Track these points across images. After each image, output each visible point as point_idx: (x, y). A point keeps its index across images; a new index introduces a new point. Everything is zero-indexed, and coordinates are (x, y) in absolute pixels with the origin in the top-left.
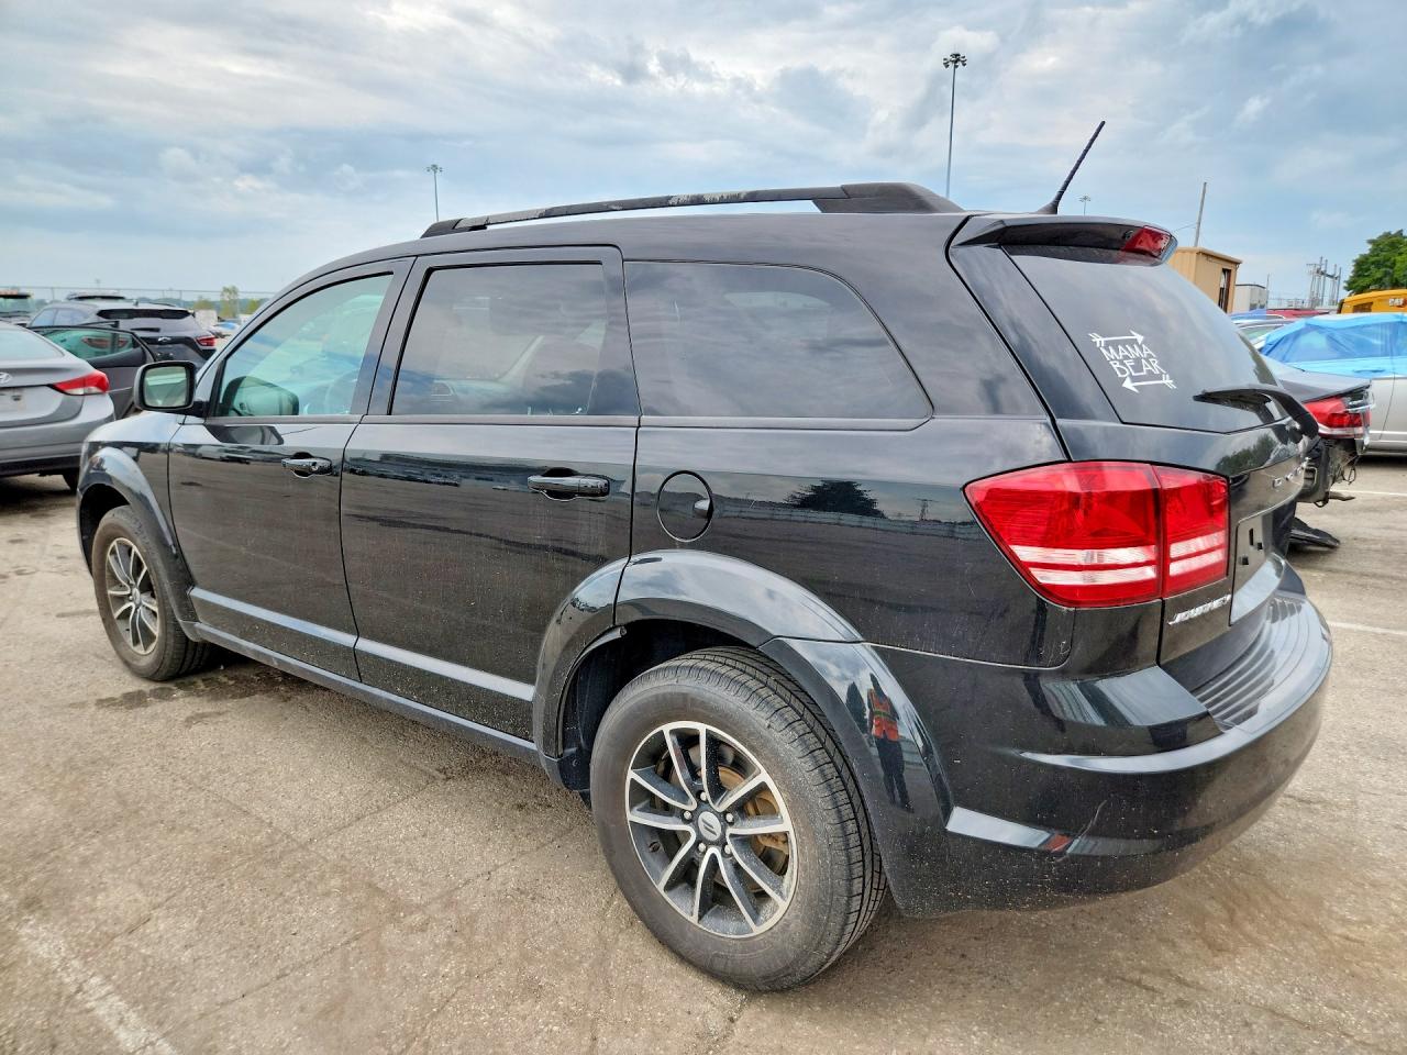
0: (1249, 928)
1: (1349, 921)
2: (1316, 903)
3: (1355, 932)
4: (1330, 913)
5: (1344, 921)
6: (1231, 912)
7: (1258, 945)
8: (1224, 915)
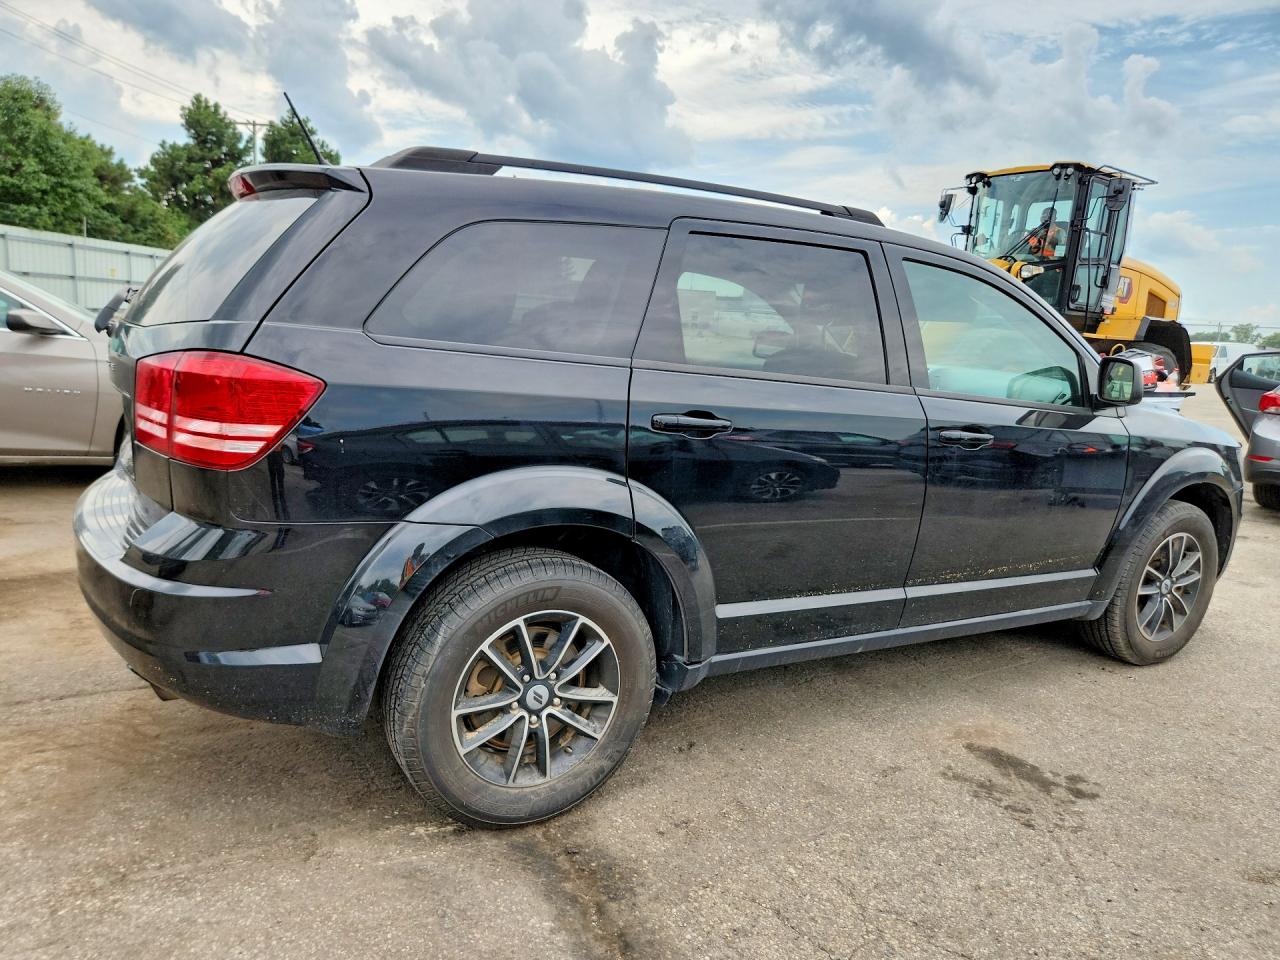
0: (120, 728)
1: (42, 763)
2: (73, 766)
3: (37, 758)
4: (59, 762)
5: (47, 762)
6: (137, 732)
7: (109, 721)
8: (140, 728)
